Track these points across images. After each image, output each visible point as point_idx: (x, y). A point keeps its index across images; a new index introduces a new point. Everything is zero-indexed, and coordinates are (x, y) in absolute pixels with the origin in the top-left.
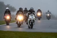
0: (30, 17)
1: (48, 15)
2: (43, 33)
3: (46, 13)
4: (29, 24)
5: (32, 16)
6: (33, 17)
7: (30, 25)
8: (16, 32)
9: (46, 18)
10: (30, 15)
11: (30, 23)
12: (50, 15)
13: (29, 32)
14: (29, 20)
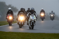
0: (31, 17)
1: (52, 15)
2: (46, 34)
3: (50, 14)
4: (29, 24)
5: (33, 16)
6: (34, 18)
7: (31, 26)
8: (18, 33)
9: (50, 18)
10: (30, 16)
11: (31, 24)
12: (53, 15)
13: (31, 33)
14: (29, 20)
